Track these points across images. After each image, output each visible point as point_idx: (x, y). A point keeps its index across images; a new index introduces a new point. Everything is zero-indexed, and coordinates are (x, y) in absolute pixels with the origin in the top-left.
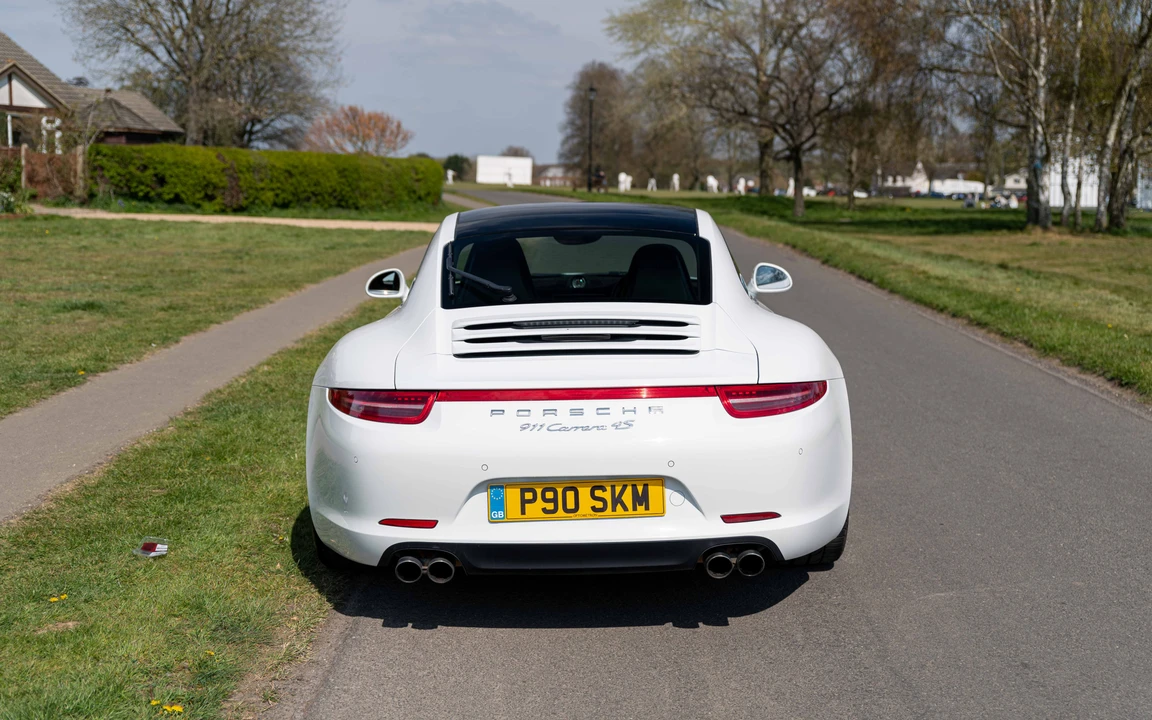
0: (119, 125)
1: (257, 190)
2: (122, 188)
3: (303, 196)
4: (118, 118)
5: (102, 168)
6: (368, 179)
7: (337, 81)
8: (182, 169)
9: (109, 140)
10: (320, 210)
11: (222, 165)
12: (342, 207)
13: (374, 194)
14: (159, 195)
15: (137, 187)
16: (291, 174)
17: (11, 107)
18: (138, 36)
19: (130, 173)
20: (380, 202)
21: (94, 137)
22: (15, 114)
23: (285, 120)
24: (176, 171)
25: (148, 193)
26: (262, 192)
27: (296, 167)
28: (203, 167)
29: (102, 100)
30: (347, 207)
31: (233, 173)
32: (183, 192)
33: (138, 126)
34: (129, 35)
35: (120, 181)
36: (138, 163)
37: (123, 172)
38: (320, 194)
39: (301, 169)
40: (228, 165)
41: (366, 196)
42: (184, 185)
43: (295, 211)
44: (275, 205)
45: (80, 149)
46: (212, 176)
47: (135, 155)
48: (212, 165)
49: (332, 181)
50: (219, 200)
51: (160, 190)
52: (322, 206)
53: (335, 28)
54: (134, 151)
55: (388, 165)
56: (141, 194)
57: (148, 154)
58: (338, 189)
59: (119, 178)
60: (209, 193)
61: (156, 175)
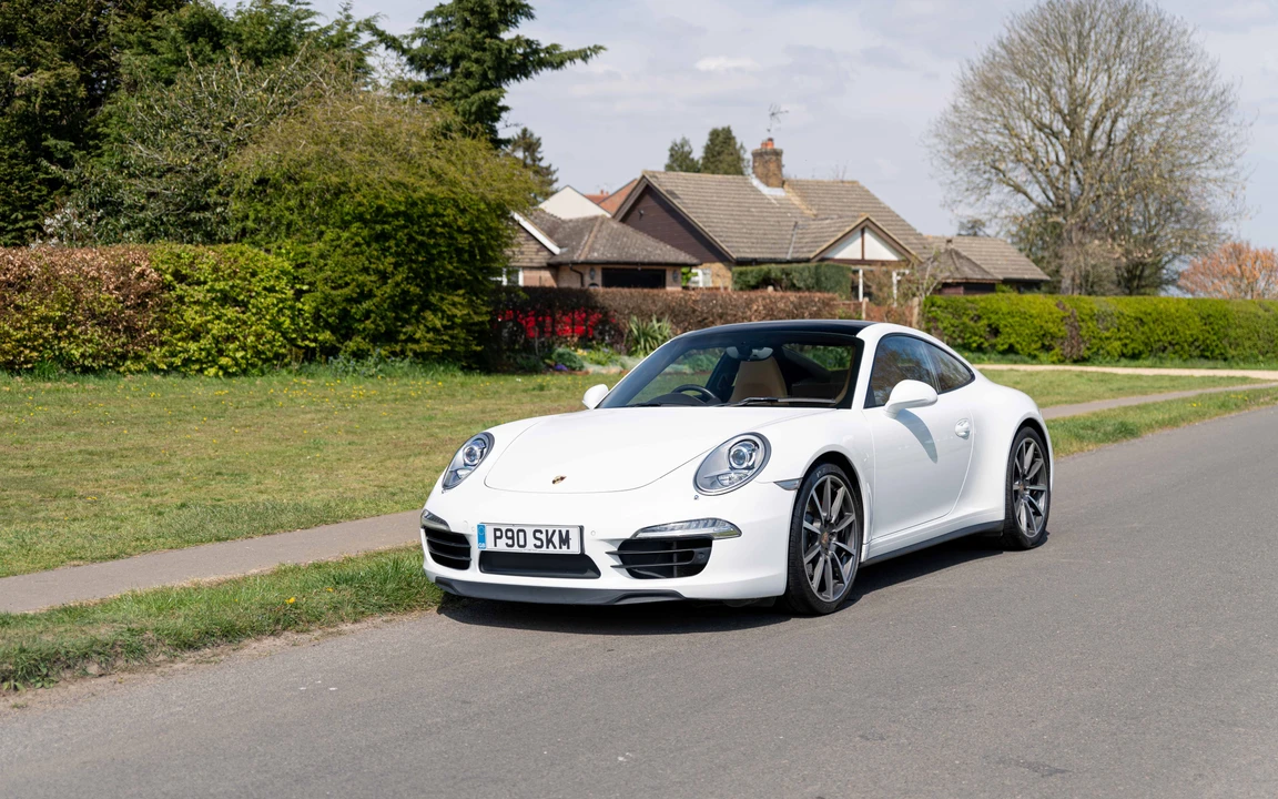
0: (958, 276)
1: (1101, 339)
2: (955, 339)
3: (1156, 346)
4: (957, 269)
5: (935, 319)
6: (1240, 326)
7: (1240, 214)
8: (1018, 319)
9: (947, 291)
10: (1177, 361)
11: (1062, 314)
12: (1207, 358)
13: (1247, 344)
14: (993, 346)
15: (970, 337)
16: (1142, 322)
17: (863, 262)
18: (1010, 175)
19: (964, 324)
20: (1255, 352)
21: (931, 288)
22: (867, 267)
23: (1184, 262)
24: (1010, 320)
25: (982, 343)
26: (1107, 342)
27: (1150, 314)
28: (1040, 316)
29: (943, 251)
30: (1215, 358)
31: (1073, 321)
32: (1018, 342)
33: (976, 276)
34: (1001, 176)
35: (954, 332)
36: (972, 313)
37: (956, 322)
38: (1177, 344)
39: (1155, 315)
40: (1067, 314)
41: (1238, 345)
42: (1019, 335)
43: (1147, 363)
44: (1123, 355)
45: (916, 300)
46: (1050, 325)
47: (969, 305)
48: (1051, 313)
49: (1196, 328)
50: (1057, 350)
51: (993, 341)
52: (1181, 356)
53: (1237, 151)
54: (968, 301)
55: (1267, 310)
56: (974, 345)
57: (982, 304)
58: (1201, 337)
59: (952, 329)
60: (1047, 343)
61: (989, 326)
